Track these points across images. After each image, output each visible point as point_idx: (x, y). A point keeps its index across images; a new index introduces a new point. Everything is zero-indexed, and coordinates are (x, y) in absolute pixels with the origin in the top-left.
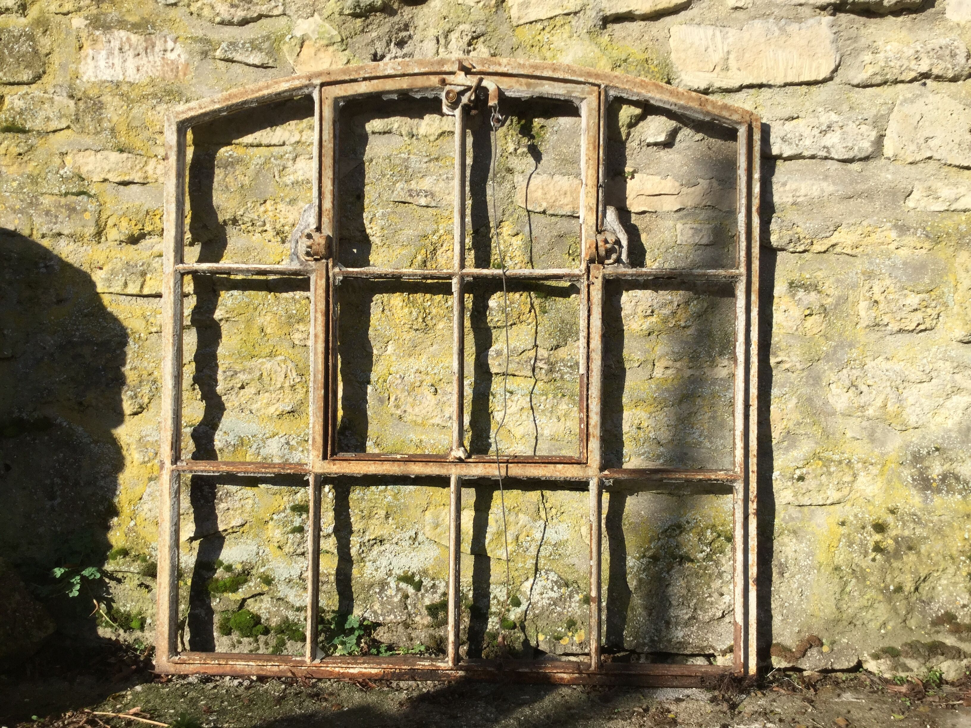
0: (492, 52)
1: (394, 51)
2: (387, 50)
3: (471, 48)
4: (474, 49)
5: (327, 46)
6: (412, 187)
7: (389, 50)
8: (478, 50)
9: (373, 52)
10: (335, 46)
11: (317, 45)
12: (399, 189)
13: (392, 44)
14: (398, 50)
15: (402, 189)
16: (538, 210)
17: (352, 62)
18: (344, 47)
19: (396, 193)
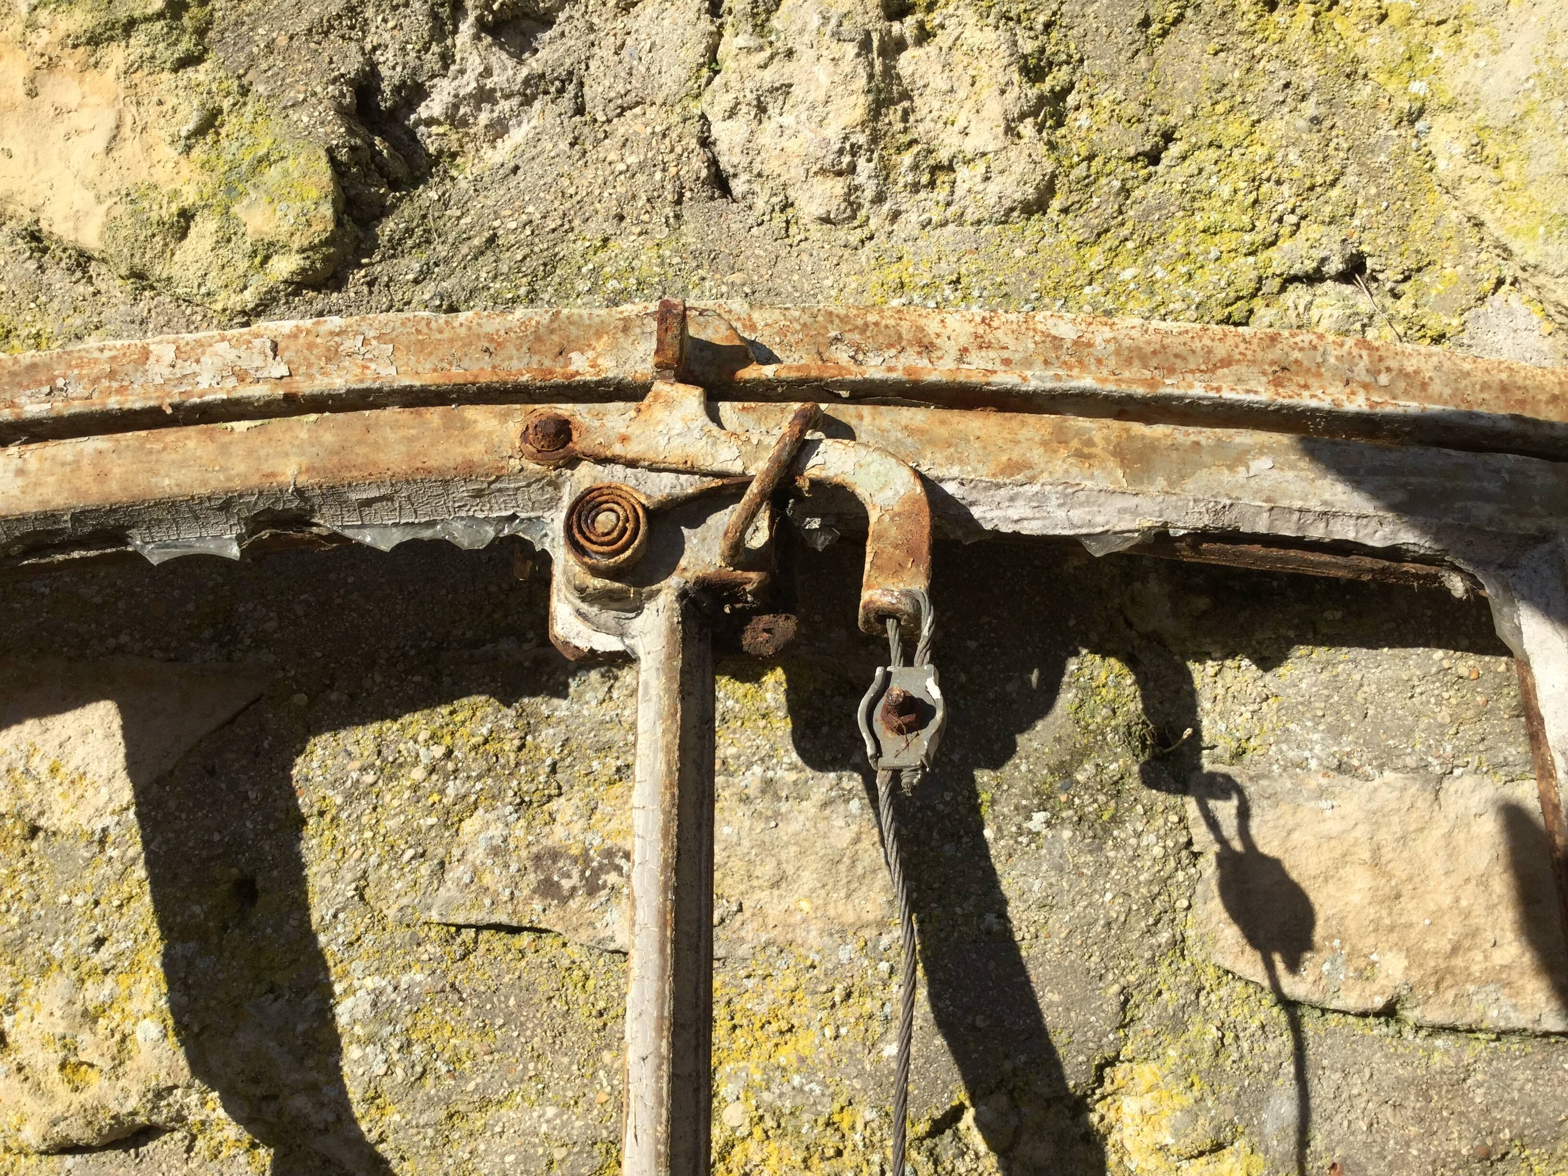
0: (1028, 47)
1: (474, 64)
2: (431, 60)
3: (906, 27)
4: (924, 35)
5: (94, 40)
6: (558, 835)
7: (446, 59)
8: (943, 39)
9: (352, 65)
10: (139, 39)
11: (42, 39)
12: (478, 854)
13: (466, 28)
14: (500, 58)
15: (495, 852)
16: (1351, 1000)
17: (231, 124)
18: (186, 44)
19: (457, 873)
